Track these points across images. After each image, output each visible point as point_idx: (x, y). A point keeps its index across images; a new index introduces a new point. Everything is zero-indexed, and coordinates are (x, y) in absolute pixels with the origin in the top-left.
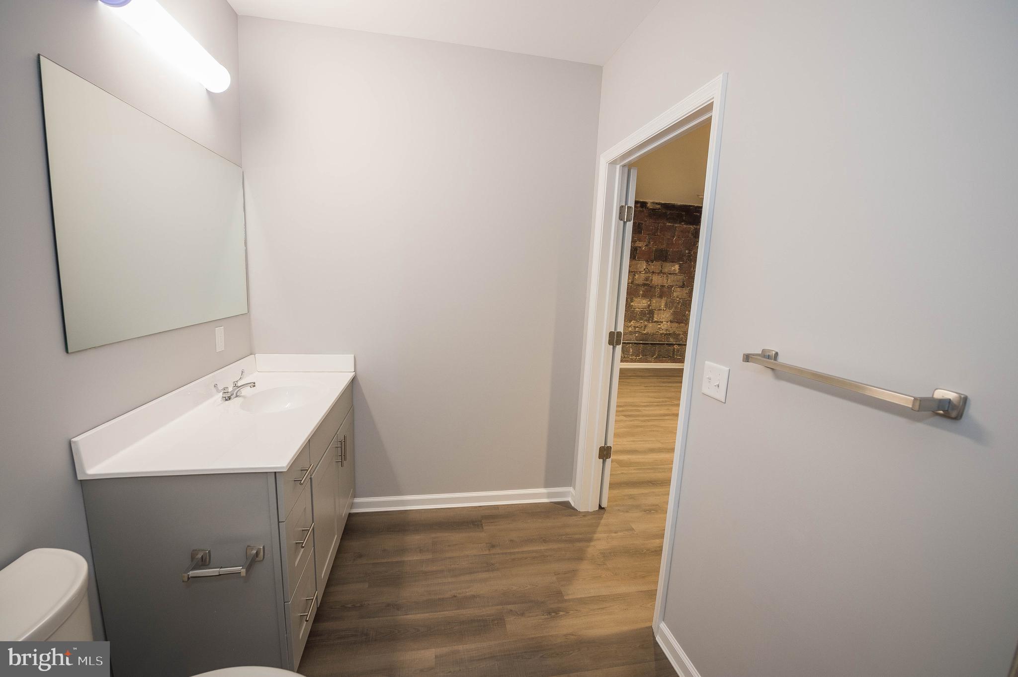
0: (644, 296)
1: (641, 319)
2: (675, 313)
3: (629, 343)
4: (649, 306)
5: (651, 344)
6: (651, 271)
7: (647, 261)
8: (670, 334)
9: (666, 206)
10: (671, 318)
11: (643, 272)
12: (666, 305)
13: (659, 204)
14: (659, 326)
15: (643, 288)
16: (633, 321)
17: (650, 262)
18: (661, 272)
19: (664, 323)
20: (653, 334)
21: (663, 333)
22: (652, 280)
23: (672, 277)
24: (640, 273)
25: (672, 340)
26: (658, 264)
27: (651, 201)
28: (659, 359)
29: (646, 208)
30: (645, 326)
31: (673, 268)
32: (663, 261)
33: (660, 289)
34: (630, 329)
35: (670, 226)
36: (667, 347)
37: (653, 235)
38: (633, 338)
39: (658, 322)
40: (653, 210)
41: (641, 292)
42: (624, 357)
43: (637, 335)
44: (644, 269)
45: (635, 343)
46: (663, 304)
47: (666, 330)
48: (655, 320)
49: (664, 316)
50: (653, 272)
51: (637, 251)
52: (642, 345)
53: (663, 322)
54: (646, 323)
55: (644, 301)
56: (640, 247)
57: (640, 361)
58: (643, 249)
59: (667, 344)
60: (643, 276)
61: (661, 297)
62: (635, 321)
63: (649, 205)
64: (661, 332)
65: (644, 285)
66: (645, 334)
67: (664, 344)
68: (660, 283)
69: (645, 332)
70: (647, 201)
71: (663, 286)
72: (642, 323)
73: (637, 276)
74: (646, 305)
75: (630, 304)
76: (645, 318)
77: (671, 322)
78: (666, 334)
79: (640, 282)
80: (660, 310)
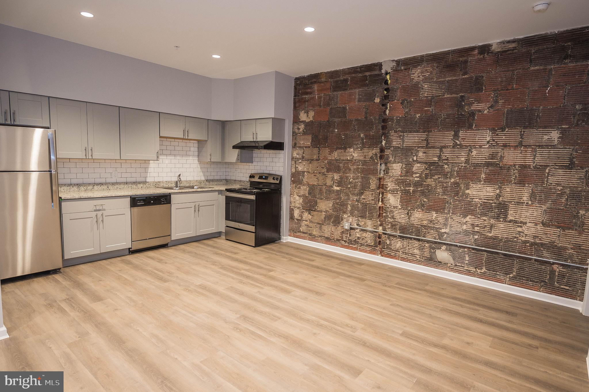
0: (489, 181)
1: (483, 214)
2: (550, 211)
3: (465, 247)
4: (498, 196)
5: (505, 255)
6: (501, 143)
7: (493, 130)
8: (542, 245)
9: (528, 42)
10: (545, 218)
11: (486, 147)
12: (533, 196)
13: (514, 41)
14: (519, 229)
15: (485, 170)
16: (470, 216)
17: (499, 132)
18: (521, 144)
19: (529, 225)
20: (508, 241)
21: (526, 242)
22: (502, 157)
23: (545, 151)
24: (481, 147)
25: (547, 256)
26: (516, 132)
27: (499, 41)
28: (517, 281)
29: (488, 53)
30: (492, 226)
31: (546, 137)
32: (525, 127)
33: (520, 172)
34: (465, 227)
35: (538, 70)
36: (537, 265)
37: (502, 90)
38: (471, 241)
39: (516, 222)
40: (503, 52)
41: (483, 176)
42: (456, 265)
43: (476, 237)
44: (488, 142)
45: (473, 249)
46: (526, 195)
47: (535, 237)
48: (510, 218)
49: (528, 214)
50: (505, 146)
51: (474, 117)
52: (485, 254)
53: (526, 223)
54: (492, 221)
55: (489, 189)
56: (479, 111)
57: (482, 276)
58: (486, 112)
59: (536, 260)
60: (486, 152)
61: (521, 182)
62: (473, 217)
63: (493, 48)
64: (523, 239)
65: (488, 164)
66: (491, 238)
67: (531, 259)
68: (519, 162)
69: (490, 235)
70: (490, 42)
71: (524, 167)
72: (485, 220)
73: (474, 153)
74: (492, 194)
75: (464, 191)
76: (491, 214)
77: (543, 224)
78: (532, 244)
79: (481, 160)
80: (519, 203)
